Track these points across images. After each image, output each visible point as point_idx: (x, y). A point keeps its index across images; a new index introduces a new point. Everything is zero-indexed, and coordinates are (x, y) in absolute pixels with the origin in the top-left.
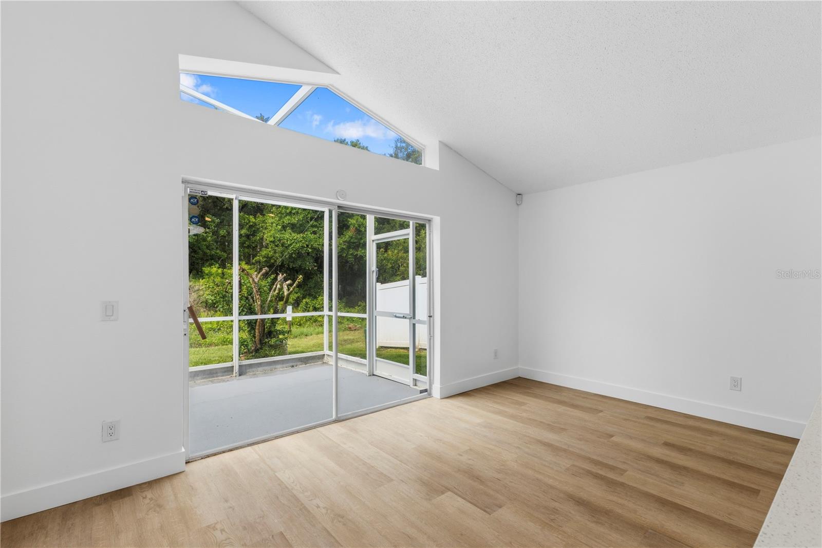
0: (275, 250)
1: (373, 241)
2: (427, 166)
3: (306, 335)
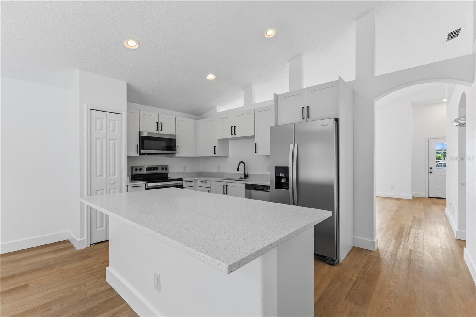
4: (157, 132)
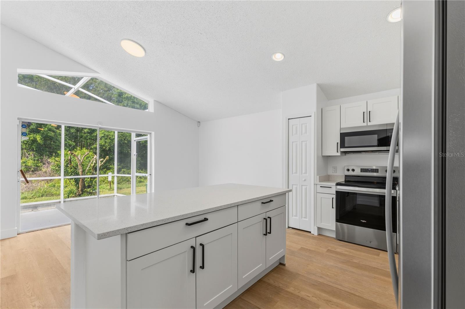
0: (106, 141)
1: (135, 140)
2: (150, 111)
3: (121, 189)
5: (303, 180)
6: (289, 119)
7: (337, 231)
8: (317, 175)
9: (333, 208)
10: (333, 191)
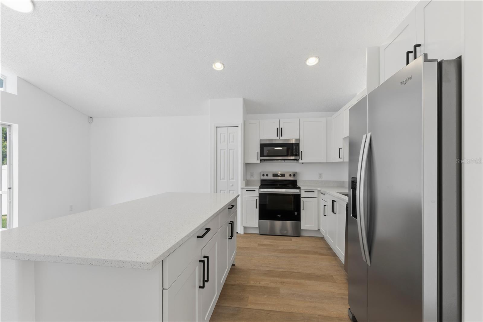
4: (278, 138)
5: (231, 185)
6: (217, 127)
7: (260, 228)
8: (244, 180)
9: (257, 208)
10: (257, 193)
